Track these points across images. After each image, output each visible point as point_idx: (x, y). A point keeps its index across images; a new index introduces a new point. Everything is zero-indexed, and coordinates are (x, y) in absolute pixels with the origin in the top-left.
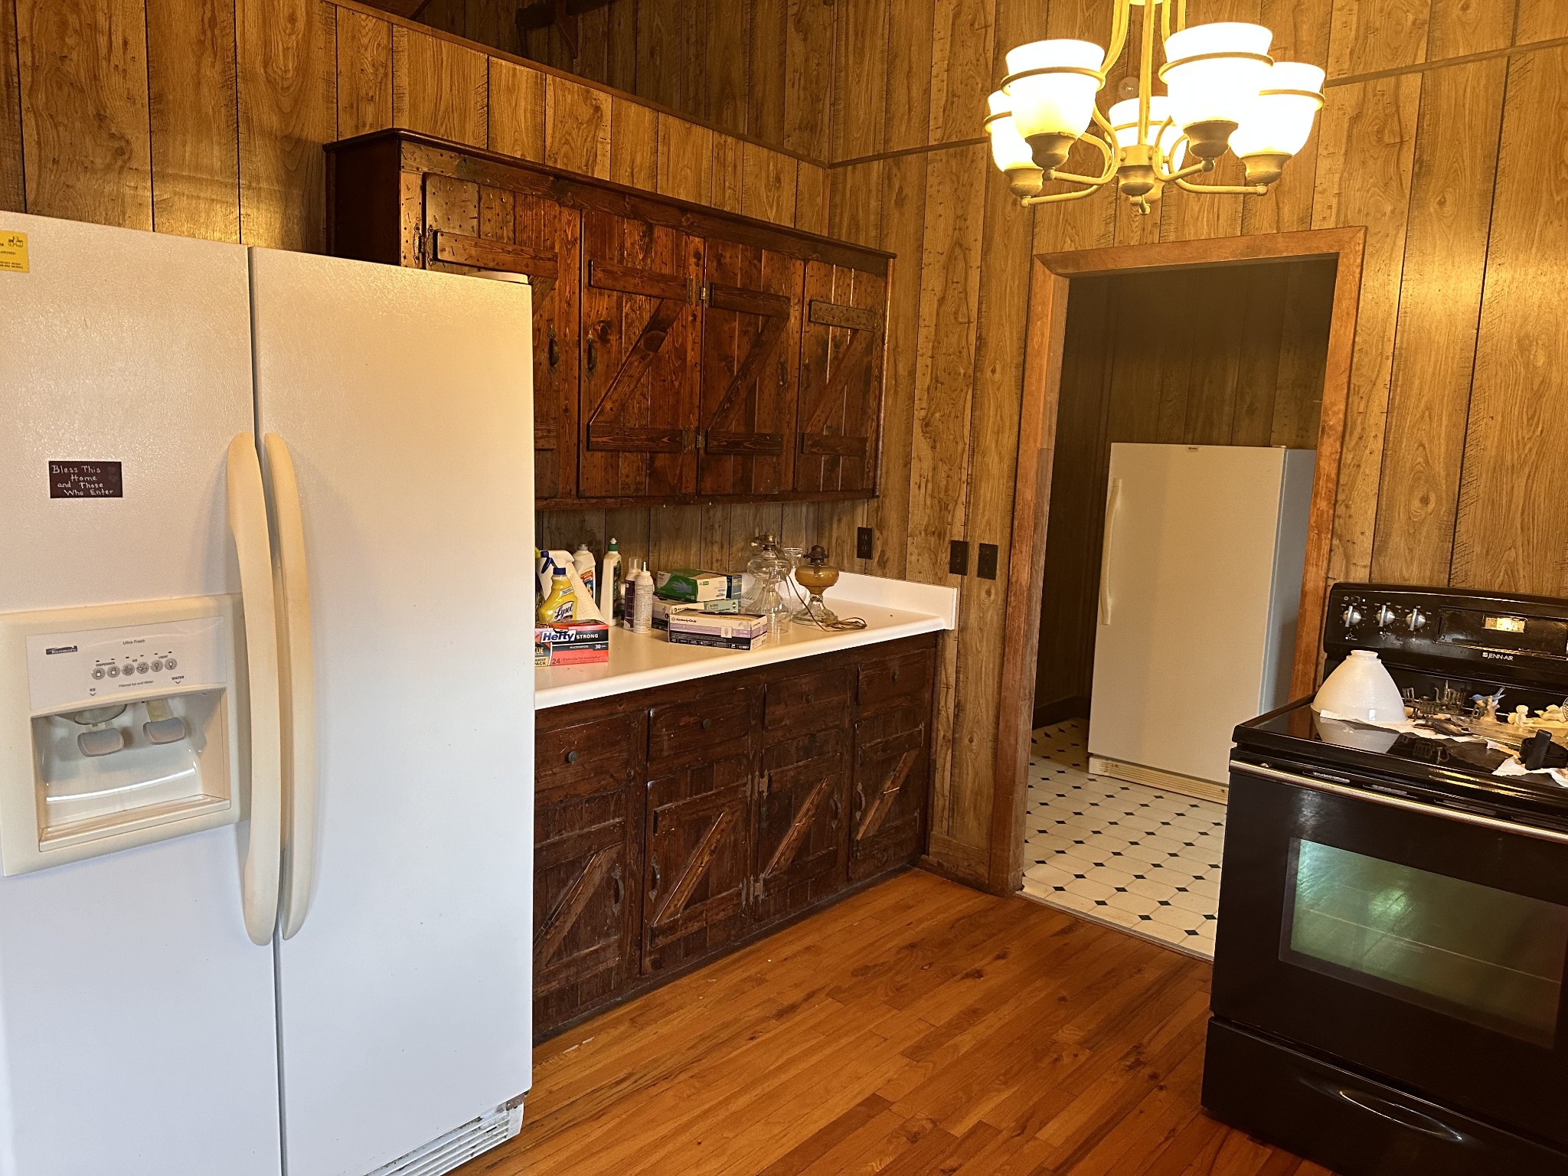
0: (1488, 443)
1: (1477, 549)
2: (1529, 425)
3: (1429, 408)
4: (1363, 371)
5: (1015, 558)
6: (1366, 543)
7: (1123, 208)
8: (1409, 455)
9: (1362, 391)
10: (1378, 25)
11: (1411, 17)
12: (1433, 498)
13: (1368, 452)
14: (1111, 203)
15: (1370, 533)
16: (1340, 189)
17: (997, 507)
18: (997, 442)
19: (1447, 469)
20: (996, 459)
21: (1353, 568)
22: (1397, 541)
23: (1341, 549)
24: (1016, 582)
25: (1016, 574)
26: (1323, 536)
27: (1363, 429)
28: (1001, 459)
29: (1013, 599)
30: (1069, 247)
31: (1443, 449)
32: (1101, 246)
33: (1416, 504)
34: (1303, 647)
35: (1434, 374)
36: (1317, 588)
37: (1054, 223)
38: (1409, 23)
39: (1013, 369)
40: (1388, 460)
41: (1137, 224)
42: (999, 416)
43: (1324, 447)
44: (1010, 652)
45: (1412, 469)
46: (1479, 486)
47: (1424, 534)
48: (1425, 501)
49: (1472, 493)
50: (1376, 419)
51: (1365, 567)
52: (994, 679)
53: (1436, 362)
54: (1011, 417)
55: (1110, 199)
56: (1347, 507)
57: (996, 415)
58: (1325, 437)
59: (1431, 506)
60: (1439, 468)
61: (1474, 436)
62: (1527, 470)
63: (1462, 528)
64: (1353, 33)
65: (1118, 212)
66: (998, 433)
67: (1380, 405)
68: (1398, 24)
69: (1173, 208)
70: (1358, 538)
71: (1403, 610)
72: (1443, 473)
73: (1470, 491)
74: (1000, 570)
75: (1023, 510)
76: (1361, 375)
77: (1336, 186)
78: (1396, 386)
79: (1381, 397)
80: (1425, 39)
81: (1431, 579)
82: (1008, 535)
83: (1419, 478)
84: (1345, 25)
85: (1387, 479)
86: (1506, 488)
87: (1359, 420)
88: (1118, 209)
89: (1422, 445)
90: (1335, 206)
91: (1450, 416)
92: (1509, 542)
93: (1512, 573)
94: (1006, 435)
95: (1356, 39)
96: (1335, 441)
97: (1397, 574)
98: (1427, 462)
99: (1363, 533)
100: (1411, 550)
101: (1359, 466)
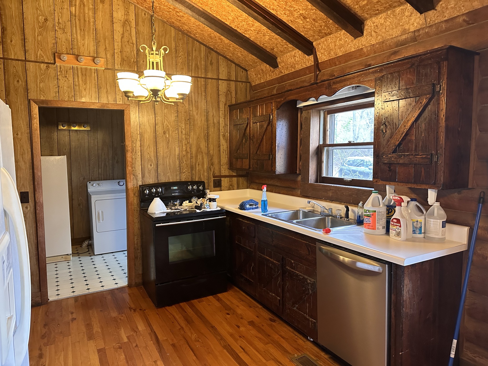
0: (161, 152)
1: (162, 174)
2: (167, 149)
3: (149, 145)
4: (134, 137)
5: (37, 194)
6: (140, 176)
7: (61, 90)
8: (147, 156)
9: (134, 142)
10: (125, 59)
11: (132, 60)
12: (152, 164)
13: (137, 155)
14: (57, 87)
15: (141, 173)
16: (122, 95)
17: (26, 179)
18: (23, 158)
19: (154, 158)
20: (23, 163)
21: (138, 182)
22: (147, 174)
23: (135, 178)
24: (39, 202)
25: (38, 199)
26: (131, 175)
27: (136, 150)
28: (25, 163)
29: (38, 208)
30: (42, 98)
31: (153, 155)
32: (54, 99)
33: (149, 166)
34: (130, 202)
35: (149, 138)
36: (131, 188)
37: (35, 90)
38: (132, 61)
39: (26, 134)
40: (142, 157)
41: (66, 95)
42: (22, 149)
43: (128, 155)
44: (40, 225)
45: (147, 159)
46: (161, 161)
47: (152, 172)
48: (151, 165)
49: (160, 163)
50: (138, 148)
51: (141, 181)
52: (33, 236)
53: (149, 136)
54: (27, 149)
55: (56, 86)
56: (135, 168)
57: (21, 149)
58: (128, 153)
59: (152, 166)
60: (153, 158)
61: (158, 151)
62: (168, 158)
63: (159, 170)
64: (120, 59)
65: (59, 90)
66: (23, 155)
67: (139, 145)
68: (130, 60)
69: (77, 92)
70: (138, 175)
71: (156, 188)
72: (154, 159)
73: (159, 162)
74: (31, 199)
75: (38, 179)
76: (133, 138)
77: (121, 94)
78: (141, 141)
79: (138, 143)
80: (136, 66)
81: (155, 182)
82: (32, 188)
83: (149, 161)
84: (118, 57)
85: (142, 161)
86: (165, 161)
87: (134, 148)
88: (59, 89)
89: (148, 153)
90: (121, 99)
91: (153, 148)
92: (167, 172)
93: (169, 178)
94: (26, 155)
95: (121, 61)
96: (130, 153)
97: (148, 182)
98: (150, 157)
99: (139, 174)
100: (150, 176)
101: (136, 159)
